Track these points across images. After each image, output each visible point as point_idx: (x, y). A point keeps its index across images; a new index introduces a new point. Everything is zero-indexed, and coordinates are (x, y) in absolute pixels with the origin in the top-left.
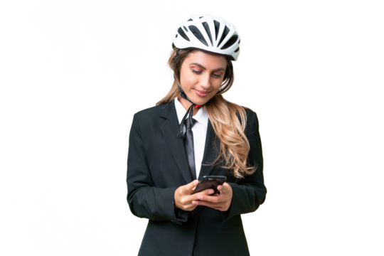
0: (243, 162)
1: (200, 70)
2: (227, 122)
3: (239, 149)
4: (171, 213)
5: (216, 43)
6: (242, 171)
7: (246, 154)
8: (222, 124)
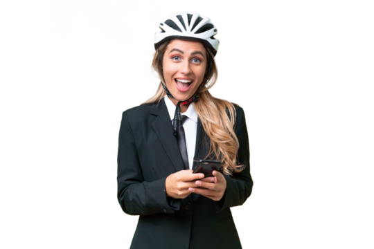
0: (232, 160)
2: (216, 121)
3: (228, 147)
4: (164, 202)
6: (231, 169)
7: (236, 152)
8: (211, 124)
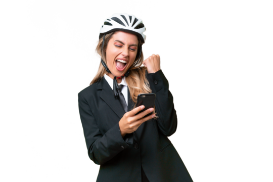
1: (121, 45)
5: (131, 24)
